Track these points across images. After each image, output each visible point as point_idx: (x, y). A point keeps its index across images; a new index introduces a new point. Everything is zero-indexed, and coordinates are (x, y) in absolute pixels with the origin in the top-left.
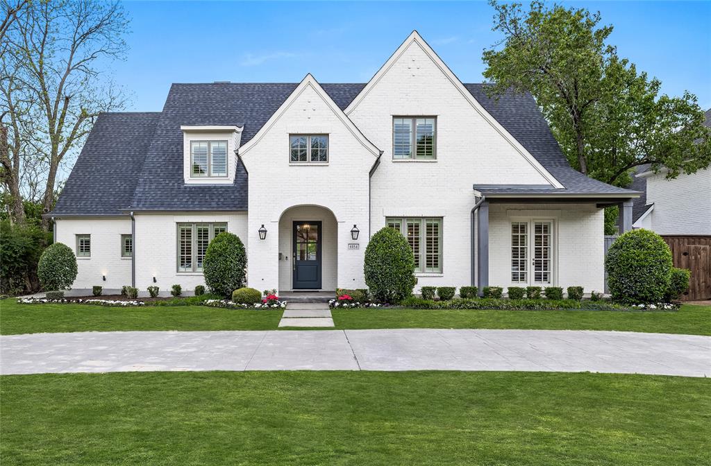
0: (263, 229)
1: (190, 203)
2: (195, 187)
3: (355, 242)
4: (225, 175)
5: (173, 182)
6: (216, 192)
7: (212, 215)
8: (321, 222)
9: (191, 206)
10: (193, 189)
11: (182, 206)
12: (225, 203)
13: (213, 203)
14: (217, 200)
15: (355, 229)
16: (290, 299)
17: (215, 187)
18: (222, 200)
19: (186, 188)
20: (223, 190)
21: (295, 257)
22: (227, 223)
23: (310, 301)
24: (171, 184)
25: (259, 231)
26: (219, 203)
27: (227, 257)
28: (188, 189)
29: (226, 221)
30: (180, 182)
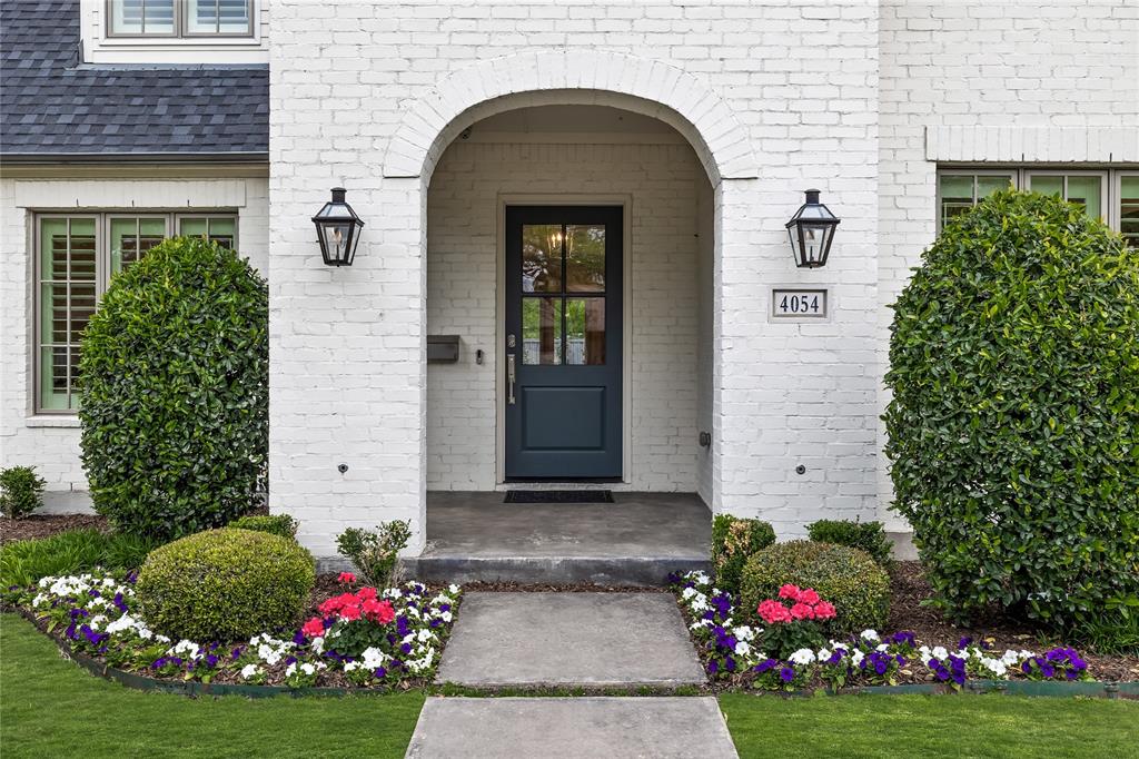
0: (339, 211)
1: (84, 129)
2: (118, 75)
3: (812, 277)
4: (243, 29)
5: (35, 55)
6: (198, 92)
7: (177, 177)
8: (618, 210)
9: (90, 140)
10: (111, 82)
11: (49, 140)
12: (228, 130)
13: (178, 131)
14: (197, 120)
15: (812, 213)
16: (479, 566)
17: (200, 74)
18: (218, 119)
19: (82, 76)
20: (232, 82)
21: (515, 350)
22: (235, 211)
23: (582, 581)
24: (26, 64)
25: (319, 221)
26: (206, 130)
27: (172, 355)
28: (91, 81)
29: (231, 203)
30: (63, 55)
